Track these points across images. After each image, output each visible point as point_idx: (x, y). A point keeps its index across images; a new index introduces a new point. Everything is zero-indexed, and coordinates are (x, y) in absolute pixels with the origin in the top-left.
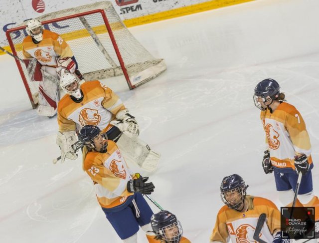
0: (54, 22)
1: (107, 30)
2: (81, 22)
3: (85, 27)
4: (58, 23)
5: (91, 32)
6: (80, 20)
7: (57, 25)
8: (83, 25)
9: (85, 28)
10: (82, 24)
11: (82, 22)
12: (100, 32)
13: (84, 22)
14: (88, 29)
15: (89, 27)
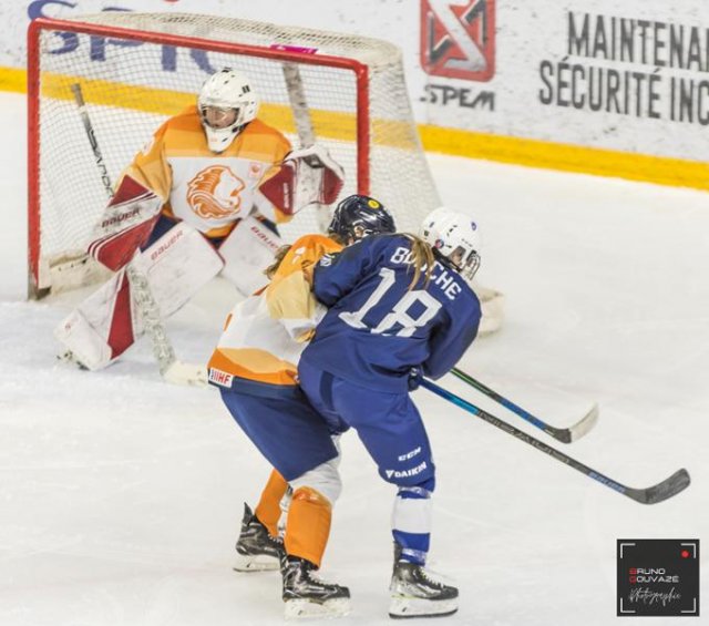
0: (200, 48)
1: (355, 136)
2: (282, 78)
3: (291, 100)
4: (210, 54)
5: (304, 123)
6: (281, 72)
7: (206, 60)
8: (285, 91)
9: (289, 104)
10: (284, 85)
11: (287, 81)
12: (334, 131)
13: (293, 84)
14: (296, 112)
15: (302, 104)
